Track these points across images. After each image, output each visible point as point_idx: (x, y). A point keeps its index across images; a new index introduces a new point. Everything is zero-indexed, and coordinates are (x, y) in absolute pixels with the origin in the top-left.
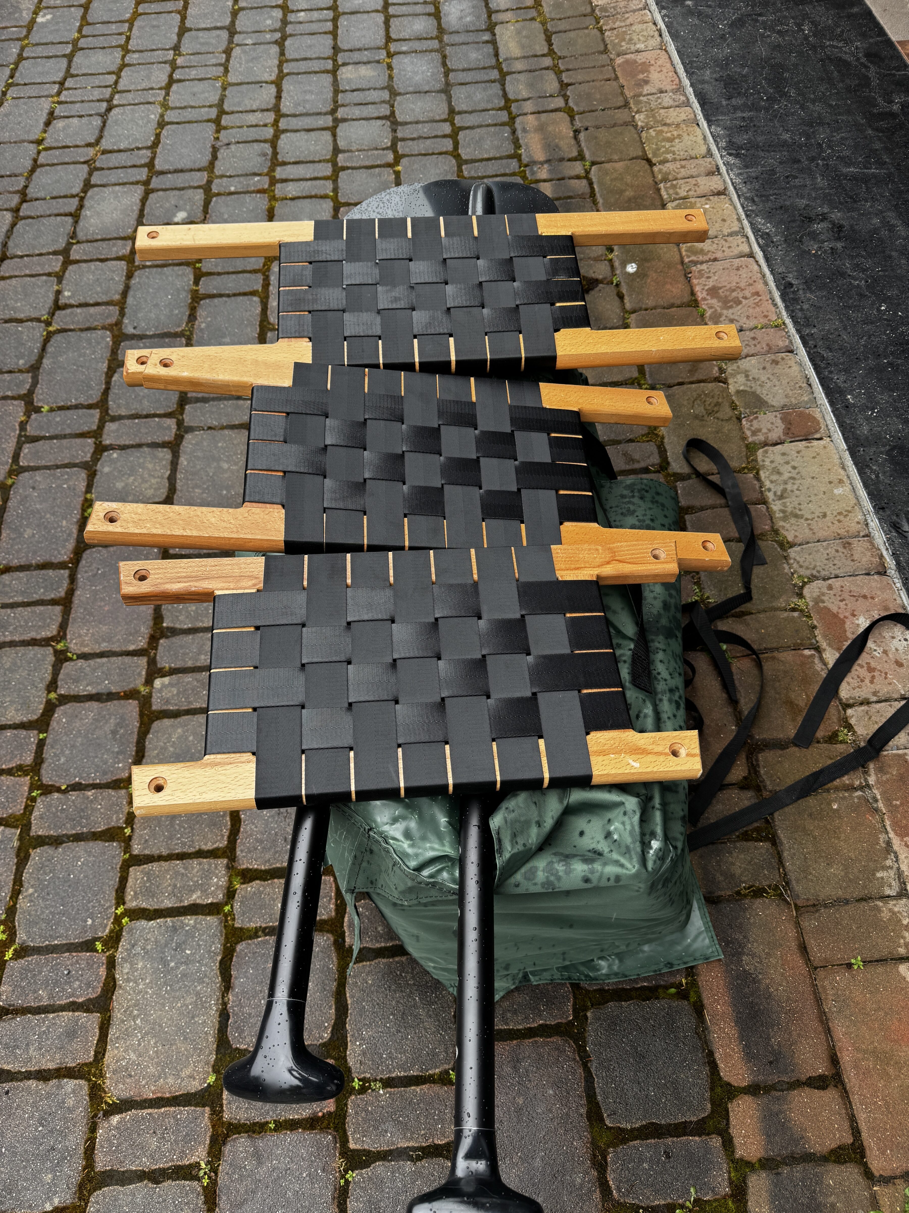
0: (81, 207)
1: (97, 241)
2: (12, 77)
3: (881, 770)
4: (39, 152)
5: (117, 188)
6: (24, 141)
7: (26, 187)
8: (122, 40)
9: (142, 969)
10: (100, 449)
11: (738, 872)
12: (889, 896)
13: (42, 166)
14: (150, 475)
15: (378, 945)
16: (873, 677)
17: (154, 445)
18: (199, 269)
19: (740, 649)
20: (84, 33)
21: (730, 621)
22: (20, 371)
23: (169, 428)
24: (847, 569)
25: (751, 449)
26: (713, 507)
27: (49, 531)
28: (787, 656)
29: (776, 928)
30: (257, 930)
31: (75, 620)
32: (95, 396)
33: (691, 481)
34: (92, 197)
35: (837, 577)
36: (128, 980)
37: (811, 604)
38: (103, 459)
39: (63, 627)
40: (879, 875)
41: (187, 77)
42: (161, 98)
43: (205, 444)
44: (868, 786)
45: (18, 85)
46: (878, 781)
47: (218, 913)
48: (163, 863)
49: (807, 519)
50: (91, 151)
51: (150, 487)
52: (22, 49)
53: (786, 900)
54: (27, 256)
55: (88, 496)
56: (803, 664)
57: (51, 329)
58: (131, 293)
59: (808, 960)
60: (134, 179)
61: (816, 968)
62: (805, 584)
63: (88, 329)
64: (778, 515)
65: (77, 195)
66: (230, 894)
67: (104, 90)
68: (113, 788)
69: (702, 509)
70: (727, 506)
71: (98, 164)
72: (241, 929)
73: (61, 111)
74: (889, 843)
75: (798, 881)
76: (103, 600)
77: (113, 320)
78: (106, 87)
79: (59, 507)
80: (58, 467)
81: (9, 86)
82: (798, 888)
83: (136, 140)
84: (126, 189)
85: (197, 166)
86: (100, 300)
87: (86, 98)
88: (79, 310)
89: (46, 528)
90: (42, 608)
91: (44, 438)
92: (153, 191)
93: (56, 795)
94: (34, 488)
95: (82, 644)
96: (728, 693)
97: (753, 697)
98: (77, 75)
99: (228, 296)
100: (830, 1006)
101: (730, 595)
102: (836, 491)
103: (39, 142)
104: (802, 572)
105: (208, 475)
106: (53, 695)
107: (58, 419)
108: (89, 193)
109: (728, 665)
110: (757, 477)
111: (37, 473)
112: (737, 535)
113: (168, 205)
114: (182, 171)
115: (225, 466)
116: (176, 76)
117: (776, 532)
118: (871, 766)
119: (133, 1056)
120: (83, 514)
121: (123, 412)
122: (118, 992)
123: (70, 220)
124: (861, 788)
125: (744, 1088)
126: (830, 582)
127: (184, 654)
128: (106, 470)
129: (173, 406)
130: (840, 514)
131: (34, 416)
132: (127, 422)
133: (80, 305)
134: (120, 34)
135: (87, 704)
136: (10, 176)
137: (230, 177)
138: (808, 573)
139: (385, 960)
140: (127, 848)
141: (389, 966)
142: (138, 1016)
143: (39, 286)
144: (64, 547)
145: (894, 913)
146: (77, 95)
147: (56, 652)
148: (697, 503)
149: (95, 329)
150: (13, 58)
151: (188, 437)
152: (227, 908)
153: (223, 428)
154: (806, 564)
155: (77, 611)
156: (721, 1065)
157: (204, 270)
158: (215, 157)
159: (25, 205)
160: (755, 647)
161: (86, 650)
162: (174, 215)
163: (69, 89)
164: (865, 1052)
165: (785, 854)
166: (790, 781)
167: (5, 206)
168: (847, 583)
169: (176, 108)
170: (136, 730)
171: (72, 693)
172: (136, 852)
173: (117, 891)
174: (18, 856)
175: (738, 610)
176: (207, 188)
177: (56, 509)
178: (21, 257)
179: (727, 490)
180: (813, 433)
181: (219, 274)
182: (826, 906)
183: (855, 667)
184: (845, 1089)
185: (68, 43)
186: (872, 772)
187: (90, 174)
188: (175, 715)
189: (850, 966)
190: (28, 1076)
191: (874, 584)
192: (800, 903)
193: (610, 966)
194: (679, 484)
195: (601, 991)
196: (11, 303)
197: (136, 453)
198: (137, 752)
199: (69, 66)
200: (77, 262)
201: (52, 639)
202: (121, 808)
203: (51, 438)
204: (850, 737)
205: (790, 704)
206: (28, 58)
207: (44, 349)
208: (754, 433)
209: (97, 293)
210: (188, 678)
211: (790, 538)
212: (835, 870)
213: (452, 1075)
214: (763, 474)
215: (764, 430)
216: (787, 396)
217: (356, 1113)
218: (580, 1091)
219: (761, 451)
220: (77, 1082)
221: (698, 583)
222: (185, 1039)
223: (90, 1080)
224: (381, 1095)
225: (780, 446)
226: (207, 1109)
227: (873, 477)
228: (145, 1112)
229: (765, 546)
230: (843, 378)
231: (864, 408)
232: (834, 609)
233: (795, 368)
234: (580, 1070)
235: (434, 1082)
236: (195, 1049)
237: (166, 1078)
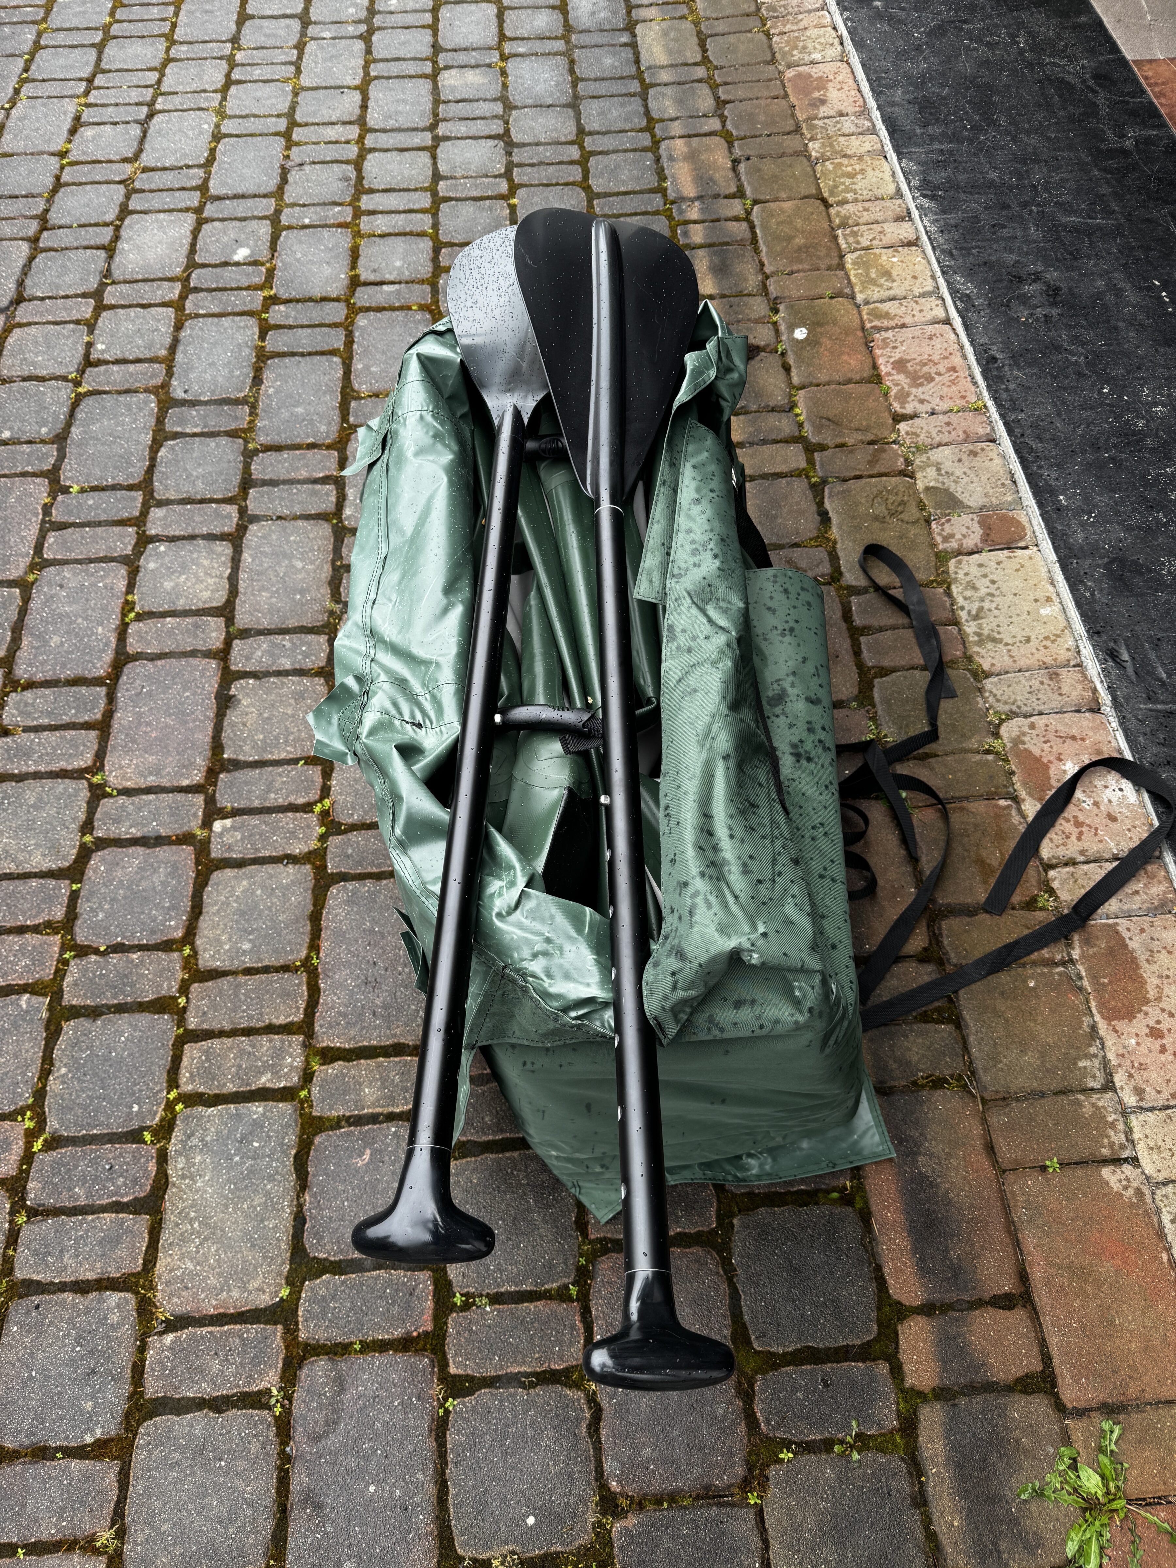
0: (116, 238)
1: (137, 281)
2: (26, 70)
3: (1087, 942)
4: (62, 168)
5: (162, 216)
6: (42, 153)
7: (47, 211)
8: (166, 28)
9: (200, 1163)
10: (144, 541)
11: (915, 1059)
12: (1092, 1089)
13: (67, 184)
14: (206, 574)
15: (485, 1138)
16: (1081, 833)
17: (211, 537)
18: (266, 320)
19: (922, 798)
20: (117, 17)
21: (911, 764)
22: (43, 442)
23: (229, 517)
24: (1053, 705)
25: (942, 558)
26: (894, 628)
27: (82, 640)
28: (979, 807)
29: (958, 1124)
30: (339, 1119)
31: (114, 747)
32: (137, 473)
33: (868, 596)
34: (130, 227)
35: (1041, 714)
36: (183, 1177)
37: (1009, 745)
38: (147, 552)
39: (100, 756)
40: (1081, 1064)
41: (249, 78)
42: (216, 104)
43: (274, 537)
44: (1071, 961)
45: (34, 80)
46: (1083, 956)
47: (293, 1099)
48: (225, 1040)
49: (1007, 644)
50: (128, 169)
51: (207, 589)
52: (39, 35)
53: (970, 1093)
54: (50, 298)
55: (130, 597)
56: (997, 816)
57: (80, 390)
58: (180, 348)
59: (995, 1163)
60: (182, 205)
61: (1004, 1171)
62: (1002, 721)
63: (127, 391)
64: (973, 638)
65: (111, 223)
66: (307, 1077)
67: (144, 90)
68: (163, 950)
69: (881, 629)
70: (911, 626)
71: (137, 185)
72: (320, 1118)
73: (89, 116)
74: (1094, 1028)
75: (986, 1070)
76: (148, 724)
77: (159, 381)
78: (146, 87)
79: (93, 610)
80: (91, 561)
81: (23, 81)
82: (986, 1078)
83: (185, 155)
84: (173, 216)
85: (262, 190)
86: (141, 356)
87: (121, 101)
88: (115, 368)
89: (77, 635)
90: (73, 733)
91: (74, 525)
92: (207, 221)
93: (93, 958)
94: (61, 586)
95: (124, 778)
96: (907, 849)
97: (937, 855)
98: (110, 71)
99: (302, 355)
100: (1020, 1214)
101: (912, 733)
102: (1043, 612)
103: (62, 154)
104: (1001, 707)
105: (277, 576)
106: (88, 838)
107: (91, 502)
108: (127, 222)
109: (909, 817)
110: (948, 593)
111: (66, 567)
112: (922, 662)
113: (226, 239)
114: (243, 196)
115: (299, 565)
116: (235, 75)
117: (969, 659)
118: (1076, 937)
119: (190, 1265)
120: (123, 620)
121: (172, 495)
122: (171, 1191)
123: (102, 254)
124: (1063, 963)
125: (917, 1307)
126: (1033, 719)
127: (249, 792)
128: (152, 566)
129: (233, 490)
130: (1047, 638)
131: (60, 498)
132: (177, 508)
133: (117, 362)
134: (164, 20)
135: (131, 850)
136: (26, 196)
137: (304, 205)
138: (1007, 708)
139: (493, 1156)
140: (181, 1021)
141: (499, 1164)
142: (196, 1218)
143: (64, 336)
144: (100, 659)
145: (1097, 1108)
146: (109, 97)
147: (92, 786)
148: (875, 622)
149: (136, 391)
150: (27, 47)
151: (253, 528)
152: (303, 1094)
153: (296, 518)
154: (1004, 698)
155: (117, 737)
156: (891, 1281)
157: (272, 322)
158: (284, 180)
159: (45, 234)
160: (941, 795)
161: (129, 784)
162: (234, 252)
163: (99, 88)
164: (1060, 1267)
165: (972, 1039)
166: (978, 953)
167: (21, 235)
168: (1053, 720)
169: (235, 117)
170: (191, 882)
171: (112, 836)
172: (192, 1027)
173: (169, 1072)
174: (47, 1028)
175: (921, 751)
176: (275, 219)
177: (90, 612)
178: (42, 299)
179: (911, 607)
180: (1017, 541)
181: (290, 327)
182: (1017, 1099)
183: (1061, 821)
184: (1035, 1309)
185: (97, 29)
186: (1077, 944)
187: (128, 197)
188: (240, 864)
189: (1044, 1168)
190: (63, 1287)
191: (1085, 723)
192: (987, 1096)
193: (761, 1166)
194: (854, 599)
195: (750, 1195)
196: (30, 356)
197: (188, 546)
198: (193, 907)
199: (99, 59)
200: (113, 307)
201: (87, 770)
202: (173, 974)
203: (83, 525)
204: (1051, 904)
205: (981, 863)
206: (46, 47)
207: (72, 414)
208: (946, 539)
209: (138, 347)
210: (254, 820)
211: (986, 667)
212: (1030, 1058)
213: (573, 1290)
214: (954, 589)
215: (958, 536)
216: (986, 495)
217: (458, 1333)
218: (724, 1309)
219: (953, 561)
220: (122, 1294)
221: (874, 719)
222: (253, 1245)
223: (138, 1293)
224: (487, 1313)
225: (976, 556)
226: (280, 1327)
227: (1088, 595)
228: (205, 1330)
229: (957, 676)
230: (1054, 475)
231: (1079, 512)
232: (1036, 751)
233: (998, 461)
234: (725, 1286)
235: (551, 1298)
236: (265, 1257)
237: (230, 1291)
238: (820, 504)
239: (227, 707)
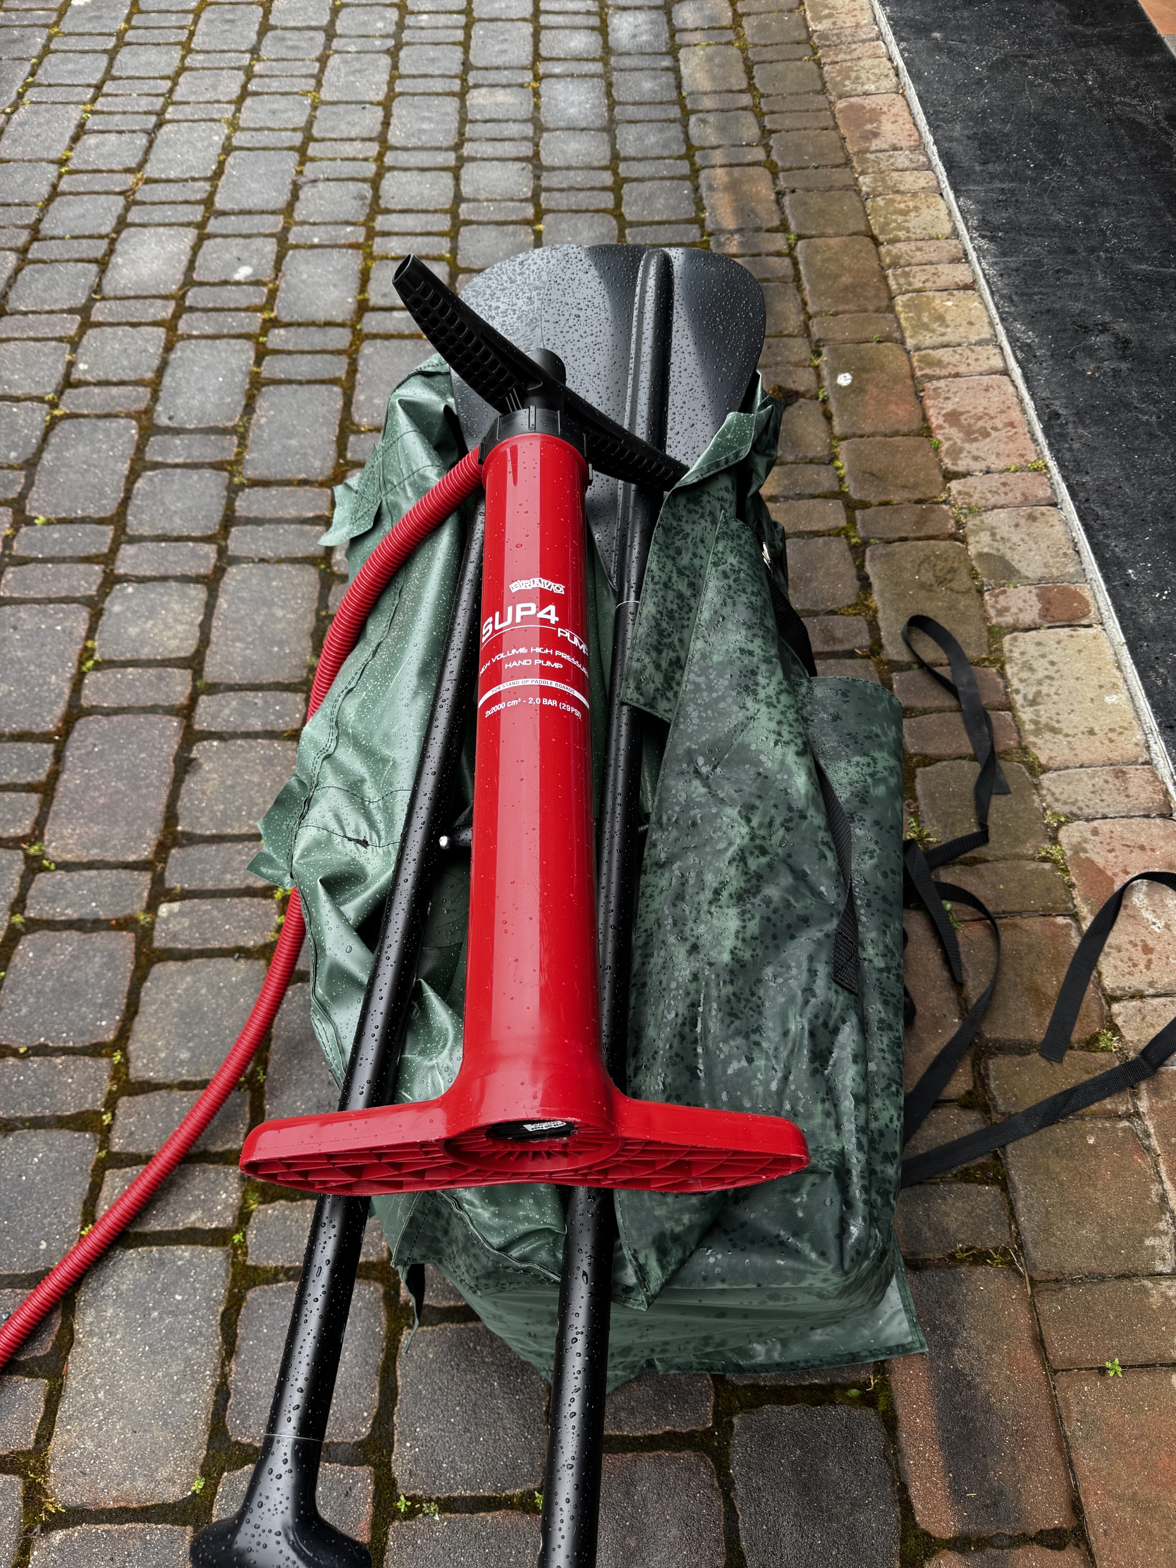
0: (111, 251)
1: (128, 298)
2: (33, 74)
3: (1155, 1092)
4: (60, 176)
5: (161, 230)
6: (41, 160)
7: (39, 221)
8: (183, 36)
9: (112, 1317)
10: (111, 581)
11: (953, 1226)
12: (1161, 1274)
13: (64, 194)
14: (177, 620)
15: (445, 1304)
16: (1150, 961)
17: (185, 579)
18: (264, 344)
19: (968, 911)
20: (133, 23)
21: (957, 869)
22: (11, 467)
23: (206, 556)
24: (1120, 807)
25: (995, 634)
26: (939, 710)
27: (33, 689)
28: (1034, 924)
29: (1002, 1310)
30: (277, 1270)
31: (56, 814)
32: (109, 507)
33: (911, 673)
34: (126, 240)
35: (1105, 817)
36: (91, 1334)
37: (1069, 853)
38: (113, 594)
39: (40, 823)
40: (1148, 1242)
41: (266, 90)
42: (229, 115)
43: (254, 581)
44: (1137, 1114)
45: (40, 85)
46: (1151, 1109)
47: (225, 1244)
49: (1067, 735)
50: (130, 179)
51: (175, 637)
52: (50, 39)
53: (1017, 1271)
54: (33, 312)
55: (89, 644)
56: (1055, 936)
57: (57, 412)
58: (169, 371)
59: (1045, 1360)
60: (185, 219)
61: (1056, 1372)
62: (1061, 824)
63: (107, 416)
64: (1029, 727)
65: (107, 236)
66: (244, 1217)
67: (154, 99)
68: (92, 1055)
69: (925, 712)
70: (959, 710)
71: (138, 197)
72: (255, 1268)
73: (94, 124)
74: (1164, 1198)
75: (1036, 1244)
76: (97, 788)
77: (142, 406)
78: (157, 95)
79: (48, 657)
80: (50, 601)
81: (27, 86)
82: (1036, 1254)
83: (192, 168)
84: (173, 231)
85: (271, 207)
86: (126, 378)
87: (129, 109)
88: (96, 390)
89: (27, 684)
90: (13, 795)
91: (36, 560)
92: (209, 236)
93: (11, 1061)
94: (15, 628)
95: (64, 849)
96: (951, 971)
97: (985, 980)
98: (120, 78)
99: (300, 383)
100: (1074, 1428)
101: (959, 834)
102: (1108, 699)
103: (62, 162)
104: (1058, 807)
105: (254, 625)
106: (18, 919)
107: (56, 536)
108: (124, 235)
109: (953, 931)
110: (1002, 674)
111: (22, 608)
112: (971, 751)
113: (227, 256)
114: (250, 212)
115: (280, 613)
116: (252, 87)
117: (1025, 750)
118: (1143, 1086)
119: (90, 1445)
120: (79, 668)
121: (146, 531)
122: (76, 1350)
123: (94, 268)
124: (1128, 1116)
125: (949, 1541)
126: (1095, 823)
127: (203, 871)
128: (117, 609)
129: (213, 527)
130: (1112, 730)
131: (24, 530)
132: (150, 545)
133: (99, 383)
134: (182, 28)
135: (65, 934)
136: (19, 205)
137: (314, 224)
138: (1066, 809)
139: (453, 1326)
140: (105, 1143)
141: (459, 1334)
142: (102, 1386)
143: (45, 355)
144: (50, 711)
145: (1168, 1299)
146: (117, 104)
147: (28, 858)
148: (918, 704)
149: (117, 416)
150: (36, 50)
151: (233, 570)
152: (237, 1237)
153: (280, 561)
154: (1063, 797)
155: (61, 804)
156: (918, 1506)
157: (270, 346)
158: (295, 196)
159: (36, 245)
160: (990, 909)
161: (69, 857)
162: (235, 270)
163: (107, 95)
164: (1120, 1498)
165: (1020, 1205)
166: (1030, 1101)
167: (10, 245)
168: (1118, 827)
169: (249, 129)
170: (129, 975)
171: (45, 917)
172: (116, 1149)
173: (85, 1203)
175: (968, 855)
176: (282, 239)
177: (44, 658)
178: (25, 313)
179: (960, 689)
180: (1080, 618)
181: (289, 353)
182: (1073, 1283)
184: (1090, 1550)
185: (111, 35)
186: (1144, 1094)
187: (127, 209)
188: (185, 956)
189: (1103, 1371)
191: (1155, 831)
192: (1037, 1276)
193: (768, 1352)
194: (895, 676)
195: (755, 1388)
196: (6, 374)
197: (160, 588)
198: (128, 1006)
199: (110, 65)
200: (99, 325)
201: (24, 839)
202: (100, 1084)
203: (45, 561)
204: (1115, 1044)
205: (1035, 991)
206: (56, 51)
207: (45, 439)
208: (1000, 612)
209: (123, 369)
210: (206, 905)
211: (1043, 761)
212: (1088, 1232)
213: (539, 1499)
214: (1009, 670)
215: (1014, 610)
216: (1046, 565)
217: (400, 1547)
218: (718, 1532)
219: (1008, 637)
220: (7, 1477)
221: (915, 814)
222: (166, 1424)
223: (26, 1477)
224: (436, 1523)
225: (1033, 633)
226: (189, 1529)
227: (1160, 683)
228: (101, 1527)
229: (1009, 768)
230: (1123, 545)
231: (1150, 588)
232: (1100, 862)
233: (1059, 528)
234: (720, 1503)
235: (512, 1507)
236: (178, 1439)
237: (135, 1480)
238: (861, 567)
239: (186, 772)
